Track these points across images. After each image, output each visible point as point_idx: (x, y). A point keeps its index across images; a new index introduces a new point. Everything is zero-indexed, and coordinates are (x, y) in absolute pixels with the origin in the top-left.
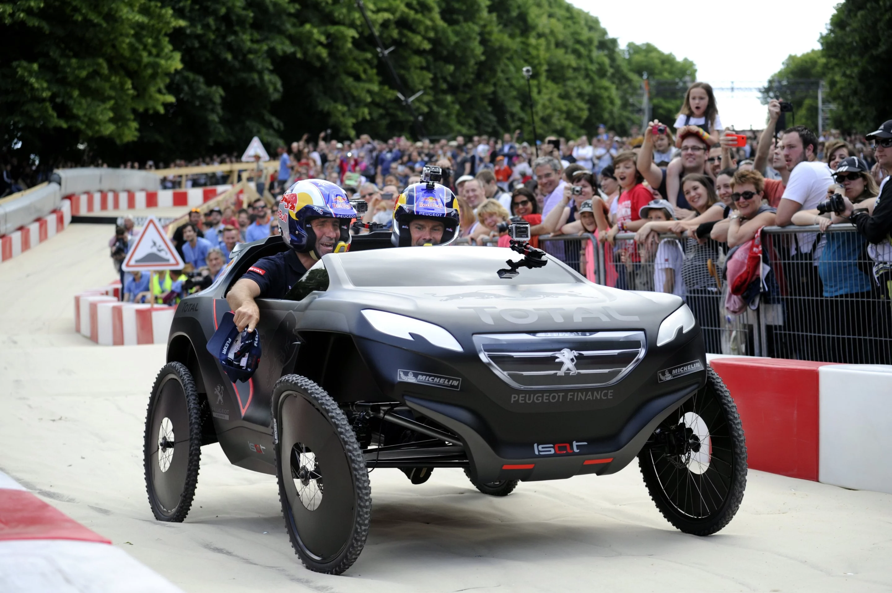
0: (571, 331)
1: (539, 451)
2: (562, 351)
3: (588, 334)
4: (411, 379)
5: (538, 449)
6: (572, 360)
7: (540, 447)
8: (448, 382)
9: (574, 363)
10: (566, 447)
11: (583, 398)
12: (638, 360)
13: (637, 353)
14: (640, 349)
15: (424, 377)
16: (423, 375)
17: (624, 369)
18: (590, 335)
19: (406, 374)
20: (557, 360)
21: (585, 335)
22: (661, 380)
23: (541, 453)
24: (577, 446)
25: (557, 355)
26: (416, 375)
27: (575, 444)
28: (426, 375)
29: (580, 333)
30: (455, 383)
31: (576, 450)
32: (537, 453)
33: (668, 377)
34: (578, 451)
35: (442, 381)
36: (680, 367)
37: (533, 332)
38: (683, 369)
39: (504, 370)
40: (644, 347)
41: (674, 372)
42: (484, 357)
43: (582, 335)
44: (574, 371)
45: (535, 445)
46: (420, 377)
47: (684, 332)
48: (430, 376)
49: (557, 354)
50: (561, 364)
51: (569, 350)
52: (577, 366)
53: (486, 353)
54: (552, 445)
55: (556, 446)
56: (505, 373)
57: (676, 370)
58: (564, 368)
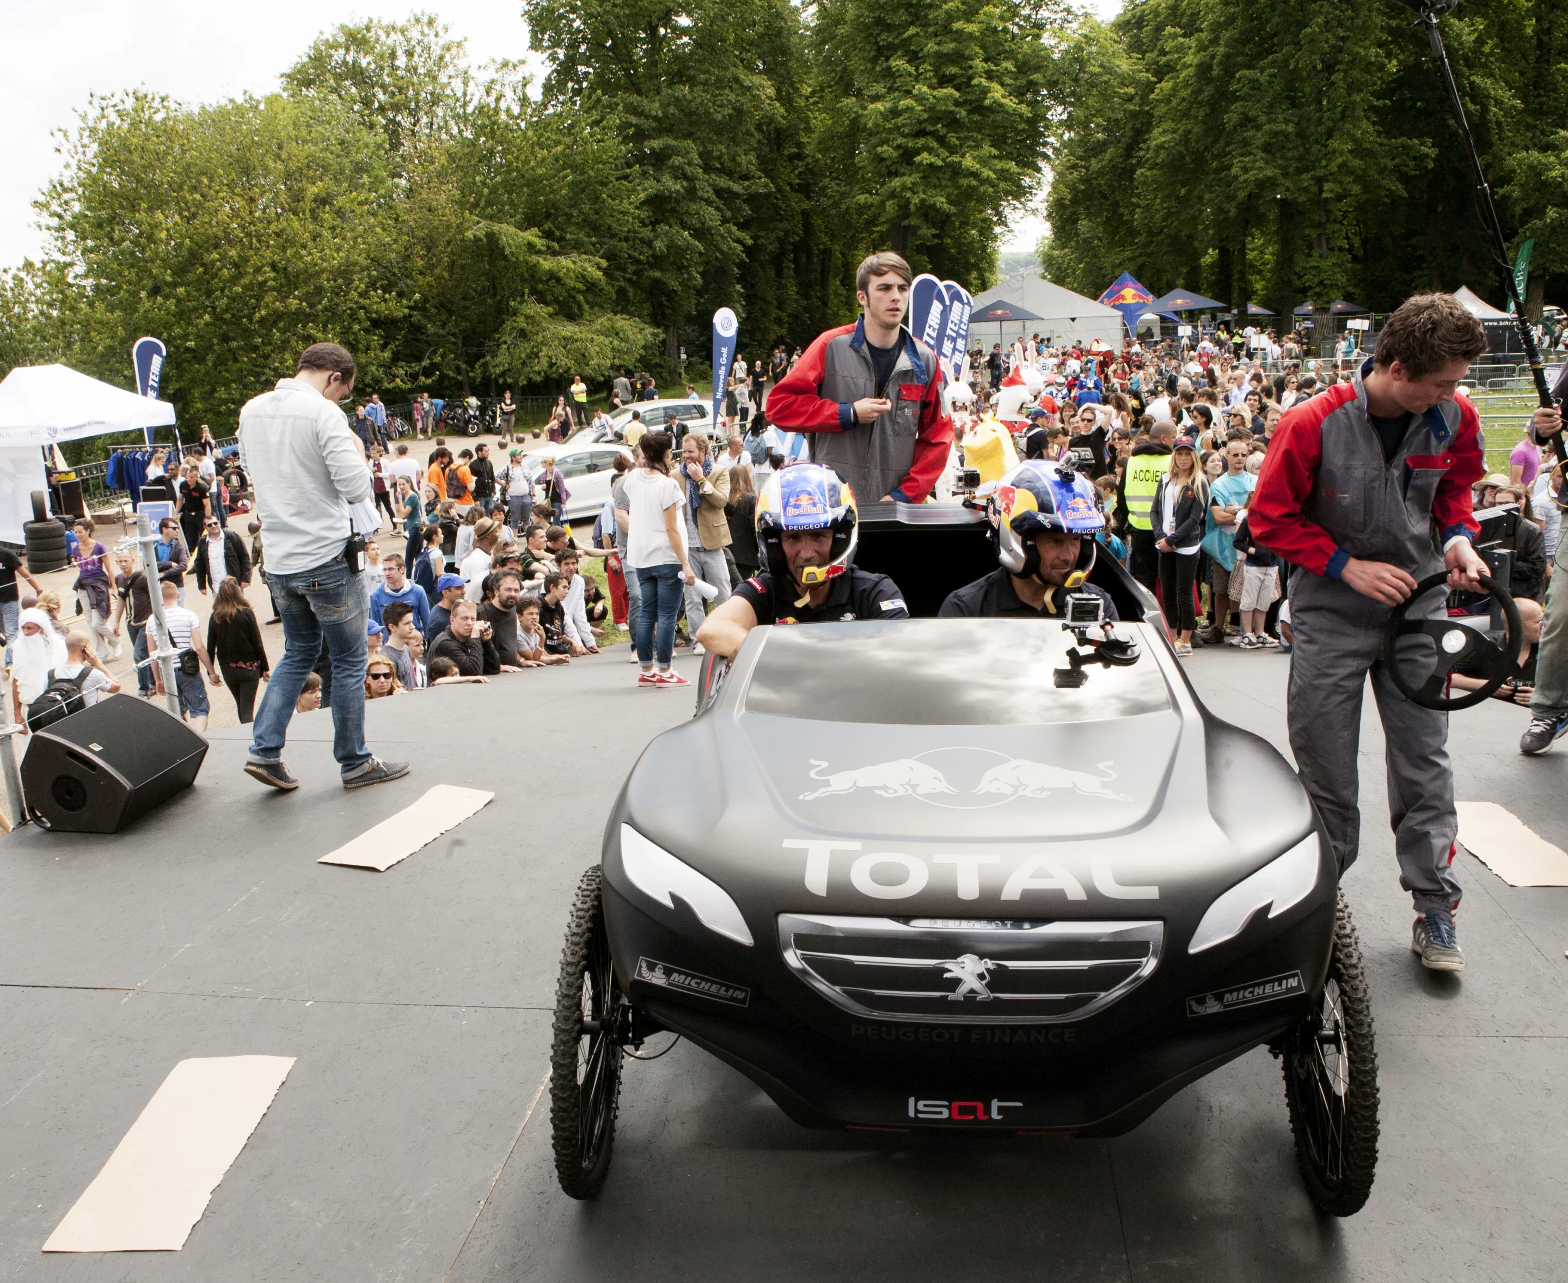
0: (990, 918)
1: (917, 1111)
2: (959, 960)
3: (1027, 926)
4: (658, 978)
5: (917, 1107)
6: (981, 977)
7: (921, 1104)
8: (727, 991)
9: (984, 982)
10: (975, 1107)
11: (1007, 1040)
12: (1138, 978)
13: (1137, 966)
14: (1144, 960)
15: (683, 977)
16: (680, 973)
17: (1103, 994)
18: (1032, 927)
19: (651, 968)
20: (947, 975)
21: (1021, 928)
22: (1192, 1012)
23: (921, 1116)
24: (999, 1108)
25: (947, 966)
26: (668, 973)
27: (995, 1104)
28: (687, 975)
29: (1009, 923)
30: (740, 995)
31: (995, 1115)
32: (911, 1113)
33: (1213, 1007)
34: (1000, 1117)
35: (714, 988)
36: (1245, 988)
37: (905, 917)
38: (1252, 992)
39: (834, 984)
40: (1155, 954)
41: (1228, 998)
42: (793, 958)
43: (1013, 927)
44: (984, 994)
45: (912, 1101)
46: (675, 976)
47: (1271, 915)
48: (693, 977)
49: (949, 964)
50: (957, 982)
51: (976, 957)
52: (991, 987)
53: (799, 952)
54: (946, 1103)
55: (956, 1104)
56: (837, 988)
57: (1235, 994)
58: (963, 990)
